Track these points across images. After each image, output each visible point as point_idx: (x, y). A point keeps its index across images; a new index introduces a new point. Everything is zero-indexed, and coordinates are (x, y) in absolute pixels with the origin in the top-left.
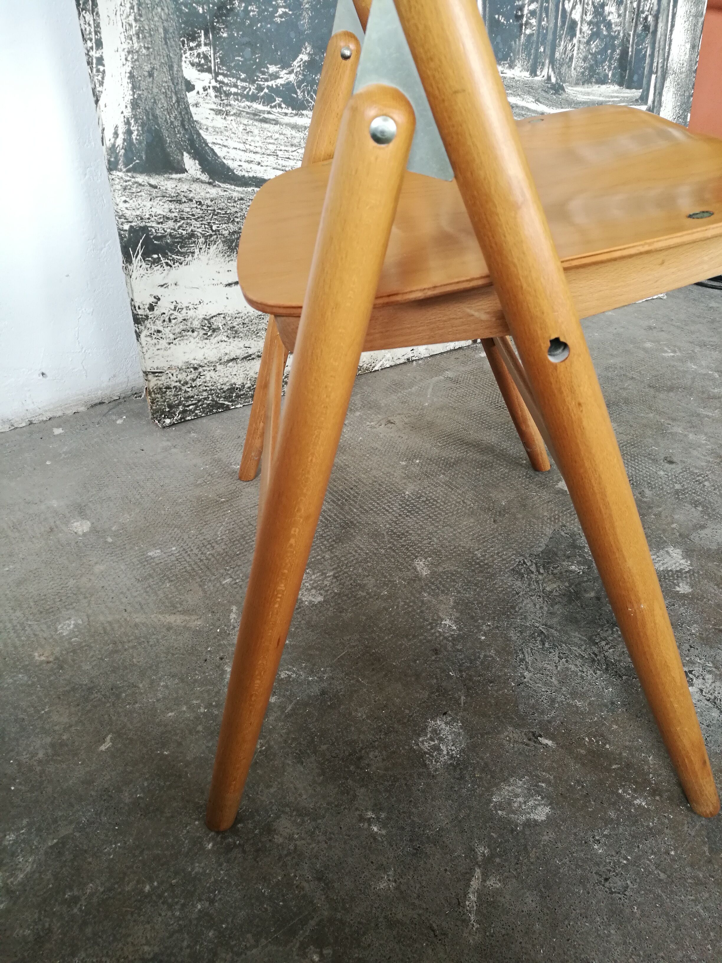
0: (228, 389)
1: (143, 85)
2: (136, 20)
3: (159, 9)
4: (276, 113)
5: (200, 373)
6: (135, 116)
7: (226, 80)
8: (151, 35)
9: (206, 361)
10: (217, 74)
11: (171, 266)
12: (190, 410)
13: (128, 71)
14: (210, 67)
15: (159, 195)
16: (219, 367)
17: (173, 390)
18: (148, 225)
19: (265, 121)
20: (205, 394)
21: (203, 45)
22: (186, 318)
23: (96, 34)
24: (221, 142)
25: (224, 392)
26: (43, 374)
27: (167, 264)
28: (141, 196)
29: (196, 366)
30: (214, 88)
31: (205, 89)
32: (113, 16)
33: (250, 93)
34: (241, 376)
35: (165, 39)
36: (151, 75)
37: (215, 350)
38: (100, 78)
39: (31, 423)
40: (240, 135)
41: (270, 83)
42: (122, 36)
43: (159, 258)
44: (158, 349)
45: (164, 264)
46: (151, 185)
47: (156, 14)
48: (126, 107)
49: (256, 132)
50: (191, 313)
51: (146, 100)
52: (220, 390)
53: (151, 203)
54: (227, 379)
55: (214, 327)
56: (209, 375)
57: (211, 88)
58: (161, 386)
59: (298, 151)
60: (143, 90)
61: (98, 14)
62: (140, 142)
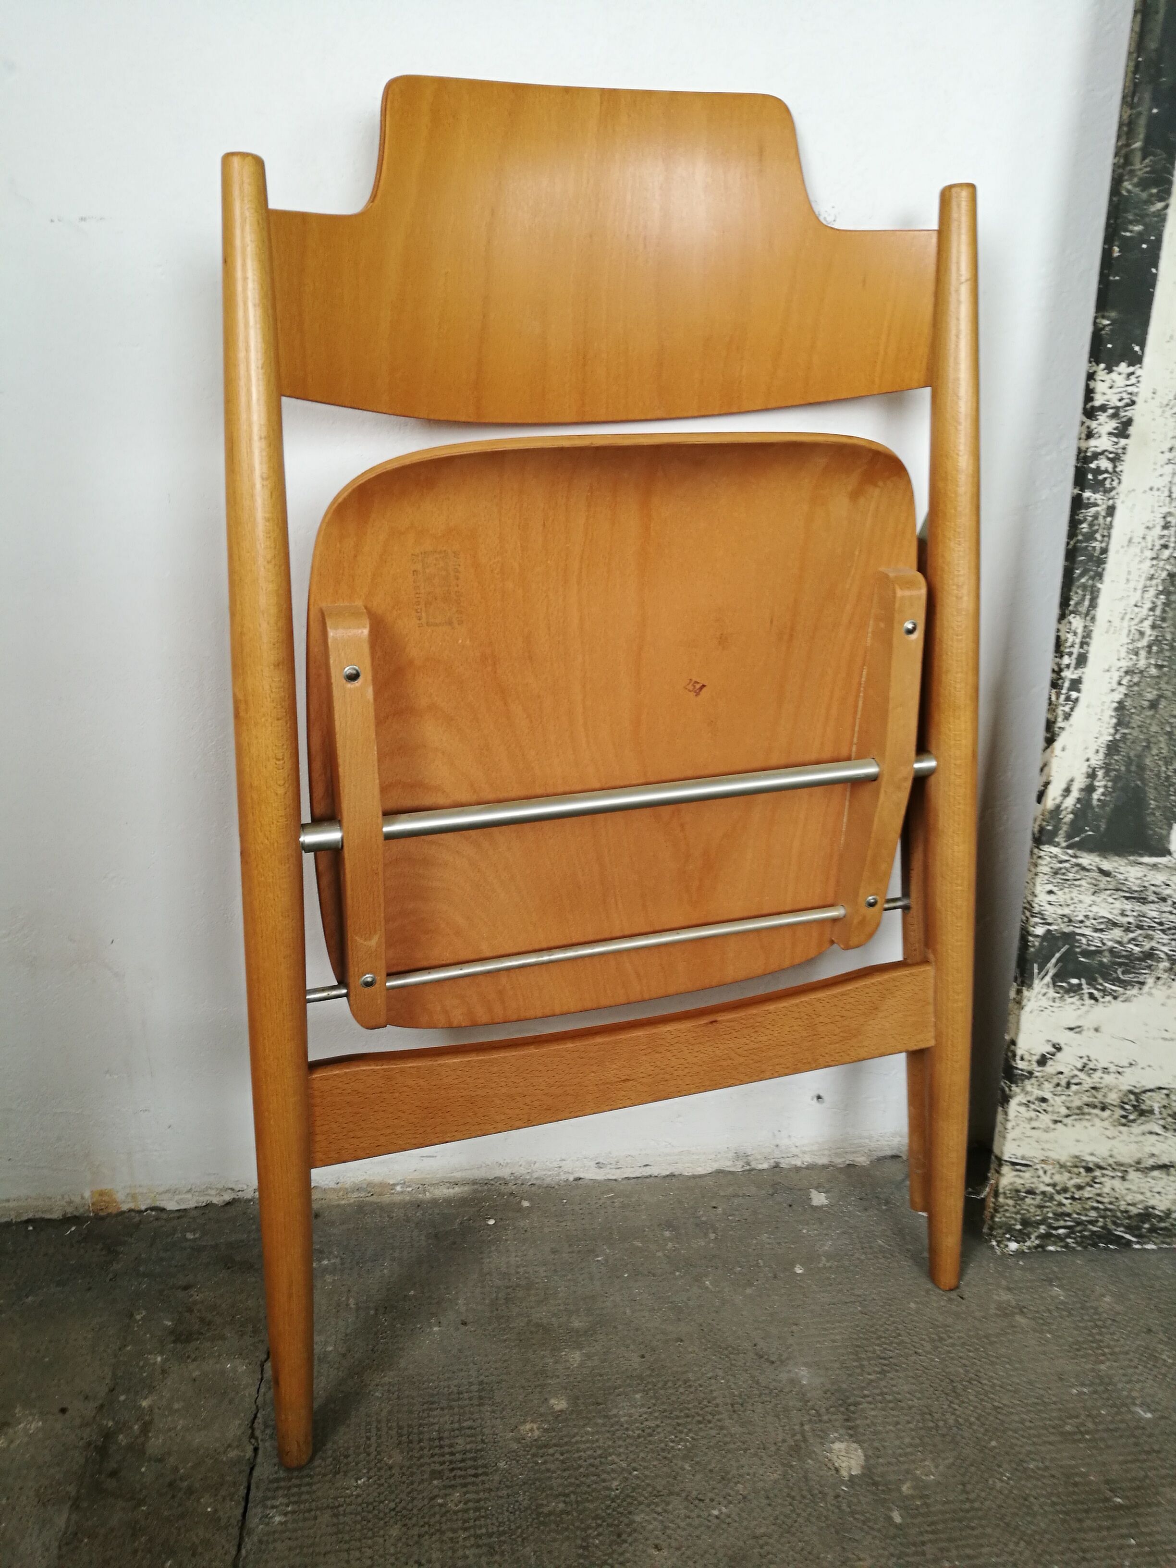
0: (1139, 1214)
1: (1136, 720)
2: (1154, 627)
5: (1095, 1177)
6: (1107, 767)
9: (1111, 1161)
11: (1096, 1000)
12: (1058, 1236)
13: (1117, 699)
15: (1110, 887)
16: (1133, 1175)
17: (1039, 1198)
18: (1078, 931)
20: (1093, 1214)
22: (1098, 1085)
23: (1082, 644)
25: (1130, 1218)
26: (819, 1097)
27: (1092, 996)
28: (1080, 886)
29: (1091, 1165)
32: (1116, 622)
34: (1170, 1197)
36: (1154, 705)
37: (1133, 1147)
38: (1067, 709)
39: (777, 1166)
42: (1123, 650)
43: (1080, 985)
44: (1034, 1128)
45: (1086, 997)
46: (1102, 872)
48: (1097, 751)
50: (1109, 1079)
51: (1133, 742)
52: (1122, 1212)
53: (1093, 898)
54: (1140, 1197)
55: (1143, 1107)
56: (1110, 1185)
58: (1020, 1187)
60: (1133, 728)
61: (1093, 619)
62: (1103, 804)
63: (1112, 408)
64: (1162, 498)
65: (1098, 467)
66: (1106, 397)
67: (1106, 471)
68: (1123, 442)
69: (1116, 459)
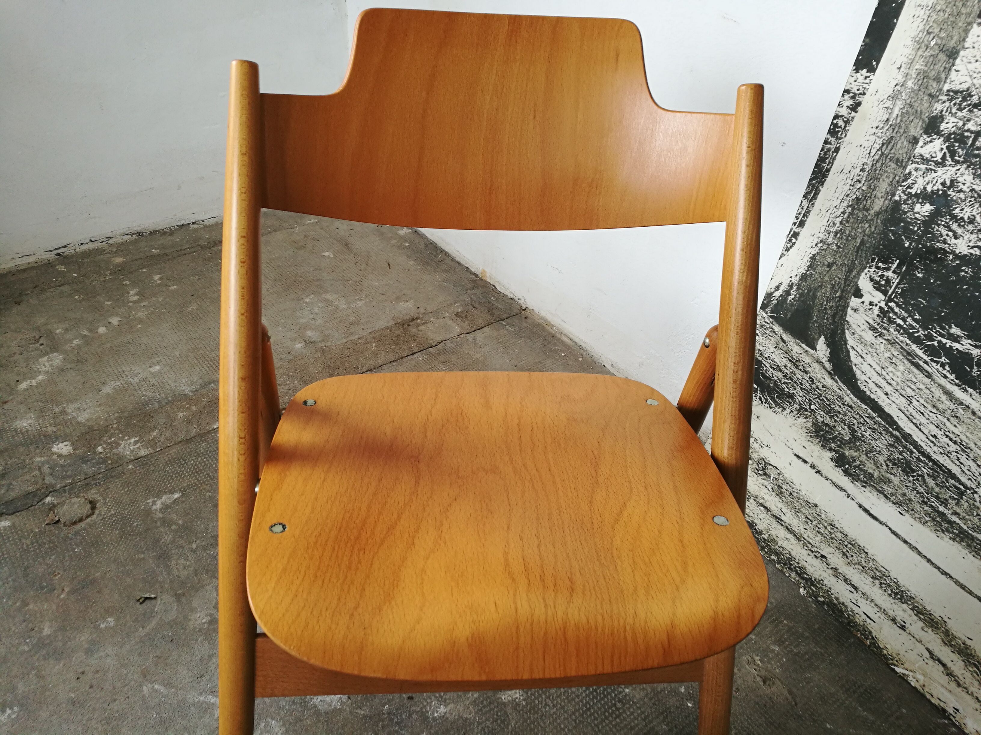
1: (819, 269)
2: (841, 223)
3: (867, 225)
4: (934, 368)
6: (799, 286)
7: (897, 310)
8: (847, 240)
10: (890, 300)
11: (762, 402)
13: (813, 253)
14: (888, 291)
15: (783, 349)
18: (763, 362)
19: (917, 366)
21: (891, 271)
23: (804, 216)
24: (860, 352)
27: (760, 399)
28: (770, 340)
30: (881, 308)
31: (871, 303)
32: (824, 211)
33: (916, 335)
34: (765, 525)
35: (859, 248)
36: (830, 265)
37: (757, 488)
40: (883, 359)
41: (944, 341)
42: (823, 228)
43: (757, 389)
45: (758, 397)
46: (781, 338)
47: (862, 227)
48: (796, 275)
49: (901, 368)
51: (814, 280)
53: (775, 350)
54: (753, 515)
55: (766, 471)
57: (878, 307)
59: (938, 416)
60: (816, 273)
61: (813, 204)
62: (792, 305)
63: (853, 93)
64: (865, 153)
65: (837, 124)
66: (851, 86)
67: (840, 127)
68: (853, 114)
69: (847, 122)
